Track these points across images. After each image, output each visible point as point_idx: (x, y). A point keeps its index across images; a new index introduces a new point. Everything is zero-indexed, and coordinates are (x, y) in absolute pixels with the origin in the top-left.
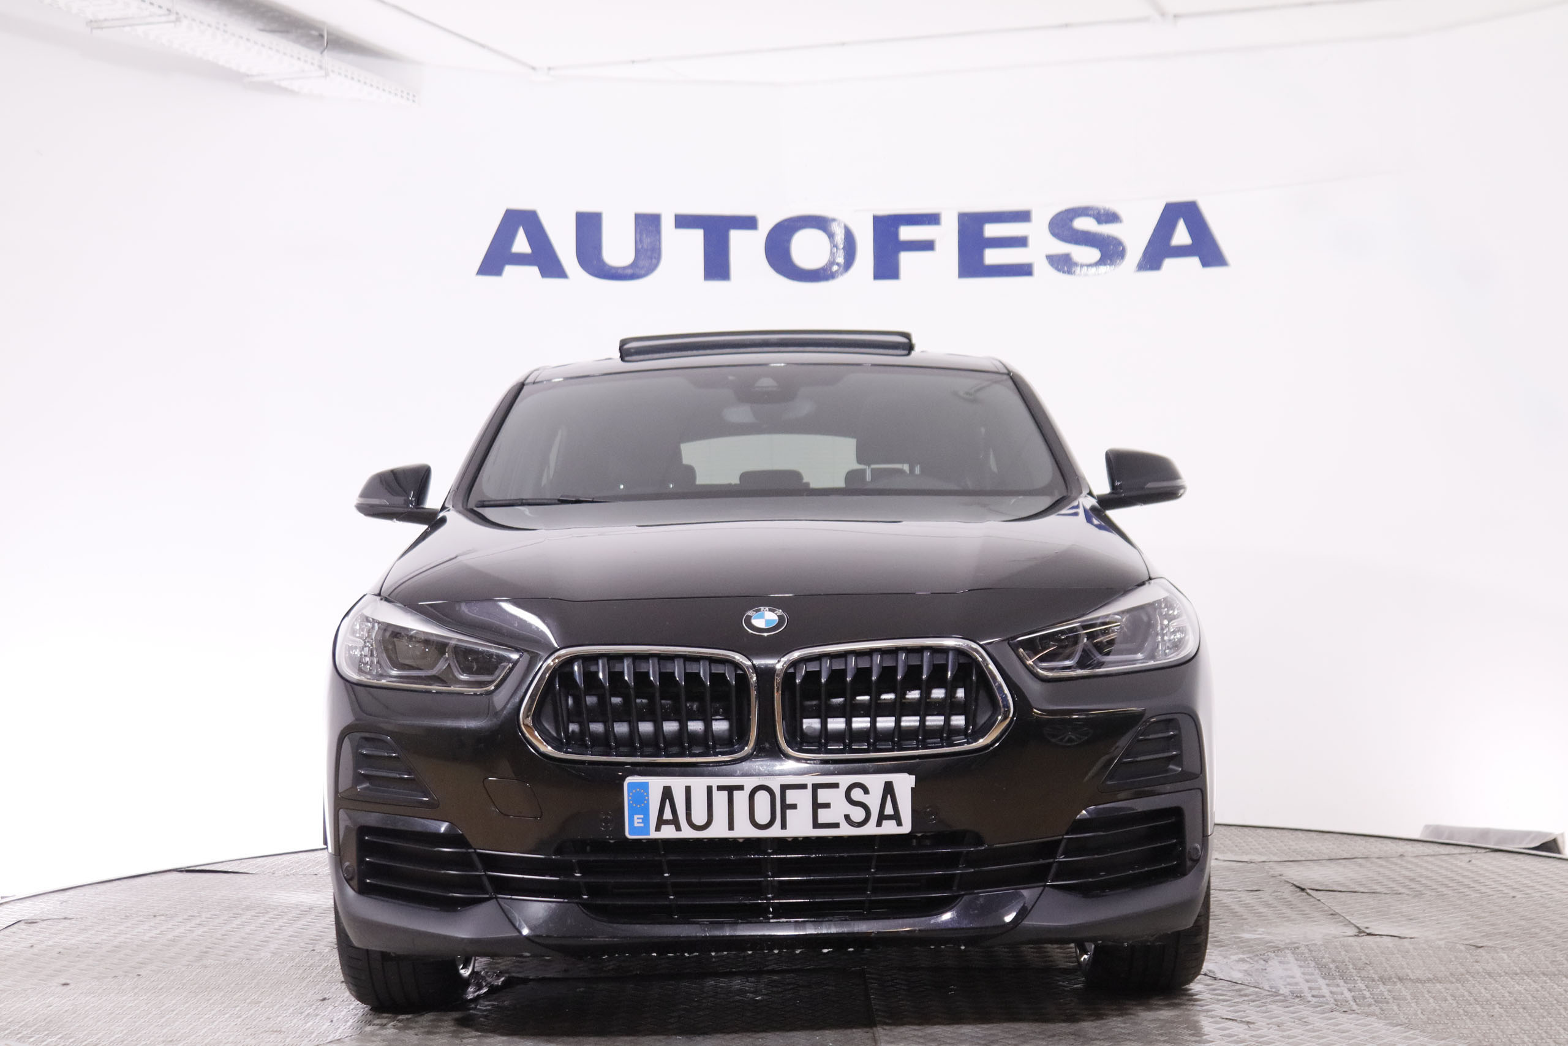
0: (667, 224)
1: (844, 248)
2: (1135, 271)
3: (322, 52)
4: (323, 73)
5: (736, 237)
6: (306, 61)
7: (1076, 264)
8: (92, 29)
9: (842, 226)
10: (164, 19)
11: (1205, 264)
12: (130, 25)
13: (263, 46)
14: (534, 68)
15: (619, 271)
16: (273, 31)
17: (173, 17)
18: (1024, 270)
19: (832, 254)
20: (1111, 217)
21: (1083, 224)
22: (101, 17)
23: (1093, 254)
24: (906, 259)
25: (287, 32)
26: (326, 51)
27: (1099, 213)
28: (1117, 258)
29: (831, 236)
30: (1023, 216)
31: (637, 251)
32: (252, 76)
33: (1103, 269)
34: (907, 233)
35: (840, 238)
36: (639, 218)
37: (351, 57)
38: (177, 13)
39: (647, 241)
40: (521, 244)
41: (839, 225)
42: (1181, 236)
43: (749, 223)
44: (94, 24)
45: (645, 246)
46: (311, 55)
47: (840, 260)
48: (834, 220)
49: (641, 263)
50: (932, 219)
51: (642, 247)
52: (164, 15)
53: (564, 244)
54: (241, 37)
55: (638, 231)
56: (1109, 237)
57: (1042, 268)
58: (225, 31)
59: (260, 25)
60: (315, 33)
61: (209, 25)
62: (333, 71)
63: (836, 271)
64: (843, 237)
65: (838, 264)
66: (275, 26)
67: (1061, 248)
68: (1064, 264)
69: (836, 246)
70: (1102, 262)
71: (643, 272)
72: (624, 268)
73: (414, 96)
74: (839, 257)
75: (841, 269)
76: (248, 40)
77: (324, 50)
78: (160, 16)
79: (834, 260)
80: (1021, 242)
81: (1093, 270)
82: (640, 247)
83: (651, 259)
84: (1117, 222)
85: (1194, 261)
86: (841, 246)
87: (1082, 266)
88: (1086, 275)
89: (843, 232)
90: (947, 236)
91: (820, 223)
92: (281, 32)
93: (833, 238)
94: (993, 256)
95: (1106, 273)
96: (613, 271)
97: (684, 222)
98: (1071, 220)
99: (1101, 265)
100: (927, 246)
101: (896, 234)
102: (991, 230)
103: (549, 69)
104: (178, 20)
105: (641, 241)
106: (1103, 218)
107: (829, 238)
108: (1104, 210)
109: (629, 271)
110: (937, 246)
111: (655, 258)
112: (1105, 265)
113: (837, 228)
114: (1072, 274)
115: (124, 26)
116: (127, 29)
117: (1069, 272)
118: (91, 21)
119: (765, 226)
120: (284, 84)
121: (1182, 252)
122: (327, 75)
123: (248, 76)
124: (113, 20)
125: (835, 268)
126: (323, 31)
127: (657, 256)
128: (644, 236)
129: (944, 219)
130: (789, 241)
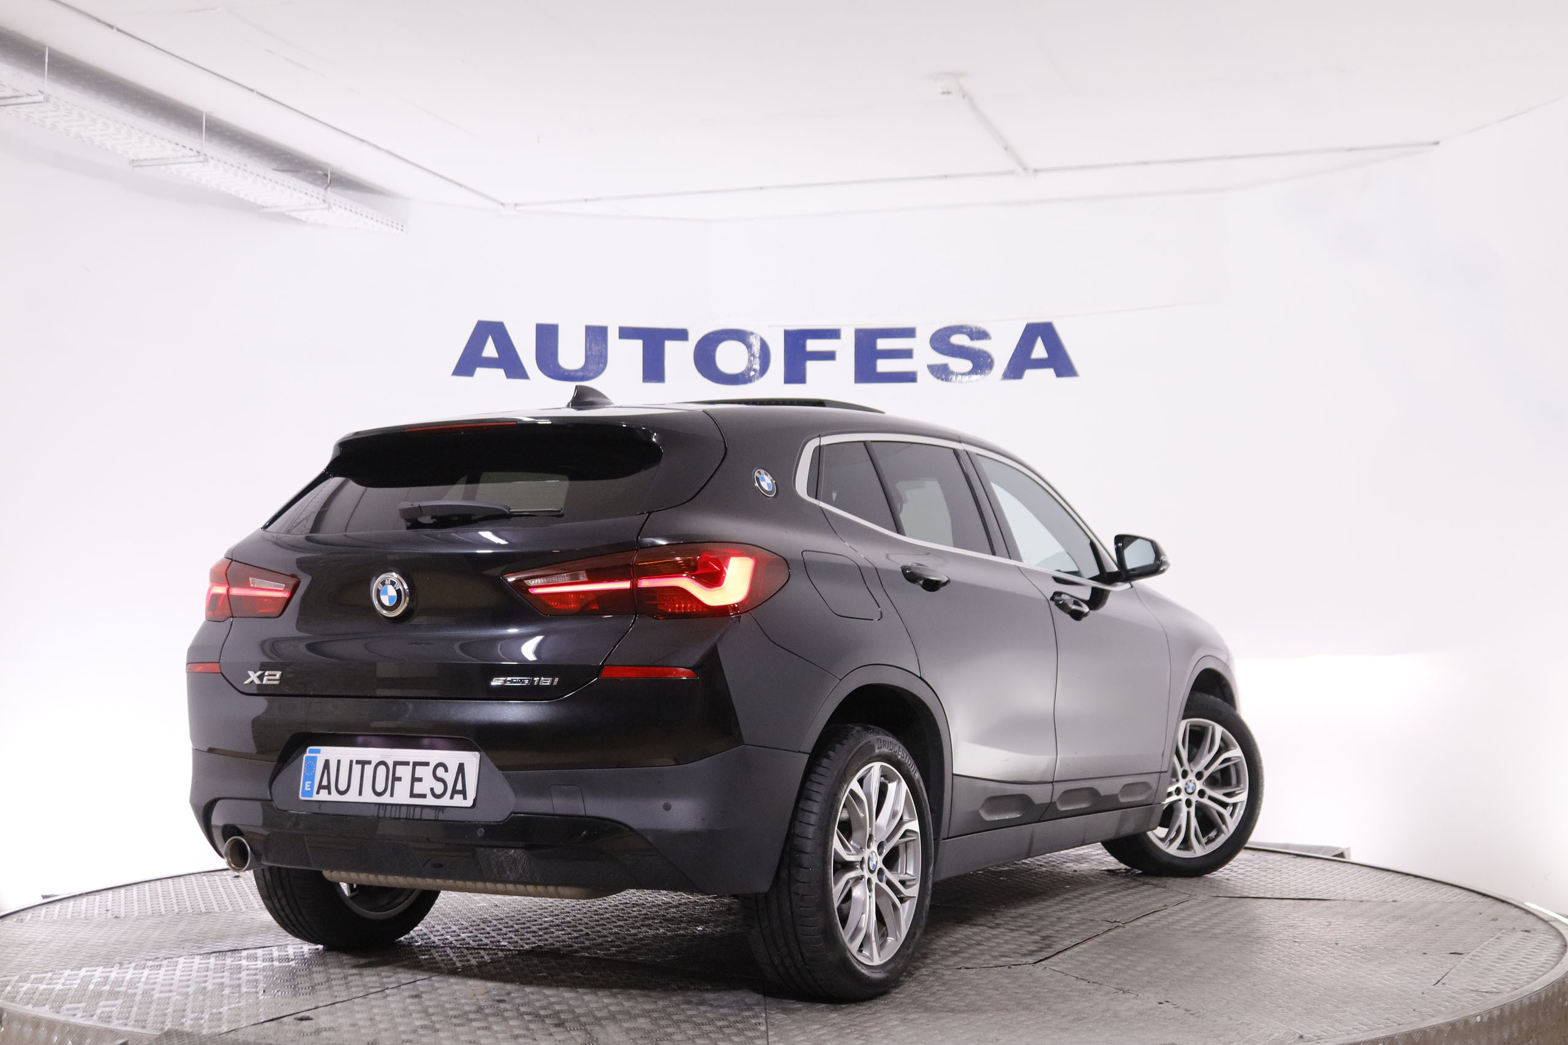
0: (613, 335)
1: (760, 357)
2: (1001, 380)
3: (326, 189)
4: (326, 206)
5: (670, 346)
6: (312, 196)
7: (952, 373)
8: (133, 167)
9: (759, 338)
10: (193, 159)
11: (1059, 374)
12: (166, 165)
13: (277, 183)
14: (503, 204)
15: (572, 373)
16: (284, 171)
17: (201, 158)
18: (909, 377)
19: (750, 361)
20: (982, 335)
21: (959, 340)
22: (142, 157)
23: (966, 365)
24: (811, 366)
25: (297, 171)
26: (329, 188)
27: (971, 331)
28: (986, 368)
29: (749, 346)
30: (909, 333)
31: (587, 357)
32: (267, 207)
33: (974, 377)
34: (812, 345)
35: (756, 348)
36: (589, 329)
37: (350, 193)
38: (205, 155)
39: (595, 349)
40: (490, 350)
41: (756, 337)
42: (1039, 351)
43: (681, 335)
44: (135, 163)
45: (594, 353)
46: (317, 191)
47: (757, 367)
48: (752, 333)
49: (590, 367)
50: (834, 334)
51: (591, 354)
52: (194, 156)
53: (526, 350)
54: (258, 175)
55: (588, 341)
56: (979, 351)
57: (924, 375)
58: (245, 170)
59: (274, 165)
60: (320, 173)
61: (232, 165)
62: (335, 204)
63: (753, 376)
64: (759, 348)
65: (755, 370)
66: (286, 167)
67: (940, 359)
68: (941, 372)
69: (753, 355)
70: (973, 371)
71: (591, 375)
72: (576, 371)
73: (402, 226)
74: (756, 364)
75: (757, 374)
76: (264, 178)
77: (328, 186)
78: (191, 157)
79: (752, 367)
80: (907, 354)
81: (966, 378)
82: (589, 353)
83: (599, 363)
84: (986, 339)
85: (1050, 372)
86: (758, 355)
87: (957, 374)
88: (961, 382)
89: (759, 343)
90: (845, 348)
91: (740, 336)
92: (292, 171)
93: (751, 349)
94: (884, 366)
95: (976, 380)
96: (566, 373)
97: (626, 333)
98: (949, 337)
99: (973, 374)
100: (830, 356)
101: (804, 346)
102: (883, 344)
103: (516, 205)
104: (206, 160)
105: (590, 349)
106: (974, 335)
107: (748, 348)
108: (976, 328)
109: (580, 374)
110: (838, 356)
111: (602, 363)
112: (977, 374)
113: (754, 340)
114: (948, 381)
115: (160, 165)
116: (163, 167)
117: (947, 380)
118: (133, 161)
119: (694, 337)
120: (294, 214)
121: (1040, 364)
122: (330, 207)
123: (263, 207)
124: (151, 159)
125: (752, 373)
126: (327, 170)
127: (603, 361)
128: (593, 345)
129: (843, 334)
130: (714, 351)
